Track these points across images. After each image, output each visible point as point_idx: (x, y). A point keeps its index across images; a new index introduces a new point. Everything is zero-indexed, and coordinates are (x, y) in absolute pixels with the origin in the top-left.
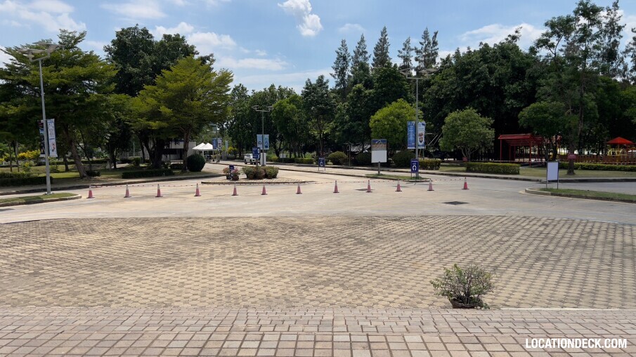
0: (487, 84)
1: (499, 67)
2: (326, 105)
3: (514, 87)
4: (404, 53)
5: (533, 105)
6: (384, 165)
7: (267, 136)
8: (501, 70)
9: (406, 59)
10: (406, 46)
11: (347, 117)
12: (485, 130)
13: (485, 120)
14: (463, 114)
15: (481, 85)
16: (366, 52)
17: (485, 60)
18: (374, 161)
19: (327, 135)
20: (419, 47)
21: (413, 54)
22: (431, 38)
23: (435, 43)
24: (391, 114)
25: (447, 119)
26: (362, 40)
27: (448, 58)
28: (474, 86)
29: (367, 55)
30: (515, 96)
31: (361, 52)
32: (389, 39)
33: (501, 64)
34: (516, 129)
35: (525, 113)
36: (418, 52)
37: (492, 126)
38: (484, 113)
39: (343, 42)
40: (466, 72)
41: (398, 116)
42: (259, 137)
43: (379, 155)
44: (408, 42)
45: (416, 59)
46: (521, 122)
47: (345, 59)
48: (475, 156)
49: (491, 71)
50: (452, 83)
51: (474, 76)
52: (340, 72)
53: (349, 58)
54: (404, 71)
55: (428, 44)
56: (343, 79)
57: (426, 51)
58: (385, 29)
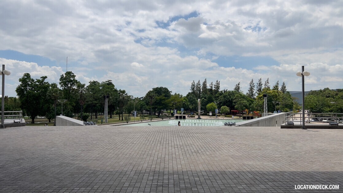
0: (229, 100)
4: (211, 86)
6: (211, 116)
7: (183, 109)
9: (211, 87)
10: (212, 84)
12: (228, 110)
13: (228, 108)
14: (224, 107)
15: (228, 100)
17: (229, 95)
20: (215, 84)
21: (213, 86)
22: (218, 82)
23: (219, 84)
24: (211, 105)
25: (222, 108)
26: (199, 81)
27: (222, 91)
29: (201, 85)
31: (198, 84)
33: (232, 96)
34: (234, 109)
35: (236, 106)
36: (214, 85)
38: (228, 106)
39: (194, 81)
40: (225, 97)
42: (181, 109)
43: (211, 114)
44: (212, 83)
45: (214, 87)
46: (235, 108)
47: (194, 85)
48: (227, 114)
49: (230, 97)
50: (223, 99)
51: (227, 98)
52: (193, 89)
53: (195, 85)
54: (211, 90)
55: (217, 84)
56: (194, 91)
57: (217, 85)
58: (206, 79)
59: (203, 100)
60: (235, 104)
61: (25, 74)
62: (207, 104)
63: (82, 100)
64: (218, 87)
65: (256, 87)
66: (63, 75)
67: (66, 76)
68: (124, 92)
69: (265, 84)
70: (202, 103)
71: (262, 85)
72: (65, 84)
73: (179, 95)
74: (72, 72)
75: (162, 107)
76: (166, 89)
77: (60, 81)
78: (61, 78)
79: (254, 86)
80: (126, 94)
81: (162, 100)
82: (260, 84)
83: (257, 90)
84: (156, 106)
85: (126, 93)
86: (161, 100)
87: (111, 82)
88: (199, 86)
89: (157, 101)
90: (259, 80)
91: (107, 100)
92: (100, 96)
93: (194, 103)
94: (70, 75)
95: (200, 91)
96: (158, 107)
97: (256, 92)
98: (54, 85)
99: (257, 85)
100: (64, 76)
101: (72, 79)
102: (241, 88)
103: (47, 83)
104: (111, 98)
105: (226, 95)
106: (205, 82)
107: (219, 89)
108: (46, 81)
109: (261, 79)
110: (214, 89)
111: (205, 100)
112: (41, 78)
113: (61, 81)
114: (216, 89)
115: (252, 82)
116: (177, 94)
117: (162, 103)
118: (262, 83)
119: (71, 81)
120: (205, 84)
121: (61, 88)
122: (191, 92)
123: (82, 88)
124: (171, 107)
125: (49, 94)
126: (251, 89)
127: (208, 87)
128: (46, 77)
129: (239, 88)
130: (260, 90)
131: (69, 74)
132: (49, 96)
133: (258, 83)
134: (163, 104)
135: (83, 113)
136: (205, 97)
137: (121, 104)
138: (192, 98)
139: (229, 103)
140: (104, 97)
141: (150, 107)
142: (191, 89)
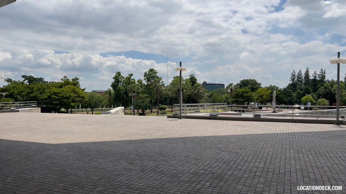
2: (290, 94)
4: (314, 75)
6: (303, 109)
9: (315, 77)
11: (296, 98)
13: (327, 101)
15: (329, 92)
16: (302, 74)
18: (301, 109)
19: (289, 100)
20: (319, 73)
22: (323, 71)
23: (325, 73)
24: (307, 98)
26: (300, 71)
29: (302, 75)
31: (300, 74)
32: (309, 71)
36: (318, 75)
37: (329, 102)
38: (327, 99)
39: (294, 71)
41: (308, 99)
44: (316, 72)
45: (319, 77)
47: (294, 76)
52: (293, 80)
53: (296, 76)
54: (315, 80)
55: (323, 73)
56: (294, 82)
57: (322, 75)
58: (308, 68)
59: (299, 92)
61: (117, 73)
62: (302, 97)
63: (158, 93)
64: (323, 77)
66: (146, 72)
67: (149, 73)
72: (149, 80)
73: (274, 86)
74: (154, 69)
75: (244, 100)
76: (254, 81)
78: (145, 74)
81: (245, 92)
84: (237, 99)
86: (243, 92)
87: (194, 76)
88: (300, 76)
89: (238, 94)
92: (176, 89)
93: (289, 95)
94: (152, 72)
95: (301, 82)
96: (240, 100)
98: (140, 82)
100: (147, 73)
101: (154, 75)
103: (134, 79)
104: (185, 91)
106: (307, 71)
107: (324, 78)
108: (132, 78)
110: (318, 79)
111: (301, 92)
112: (129, 75)
113: (145, 78)
114: (320, 79)
116: (272, 85)
119: (153, 77)
120: (307, 74)
121: (146, 84)
122: (291, 83)
127: (311, 78)
128: (132, 75)
131: (151, 70)
134: (246, 97)
135: (161, 105)
136: (302, 89)
142: (290, 80)
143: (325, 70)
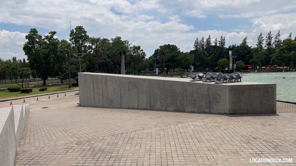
0: (242, 55)
1: (244, 51)
3: (248, 55)
5: (252, 59)
8: (245, 52)
9: (216, 43)
10: (216, 40)
12: (243, 65)
13: (243, 63)
14: (240, 61)
20: (220, 40)
21: (218, 42)
22: (223, 38)
23: (224, 40)
24: (222, 61)
26: (203, 38)
28: (240, 55)
29: (204, 42)
30: (248, 57)
31: (202, 41)
33: (245, 50)
34: (249, 64)
35: (250, 61)
36: (219, 41)
37: (245, 64)
38: (243, 61)
39: (197, 38)
44: (217, 39)
45: (219, 44)
47: (197, 43)
48: (242, 69)
51: (239, 53)
52: (196, 46)
53: (199, 43)
54: (215, 46)
56: (197, 49)
57: (222, 41)
58: (210, 35)
59: (213, 56)
60: (248, 59)
62: (218, 60)
63: (98, 57)
65: (265, 41)
66: (73, 30)
68: (139, 48)
69: (276, 37)
70: (212, 59)
71: (271, 38)
74: (83, 27)
77: (71, 36)
78: (71, 33)
79: (262, 40)
80: (142, 50)
81: (175, 57)
82: (270, 38)
83: (266, 44)
84: (168, 63)
85: (140, 50)
86: (173, 56)
88: (202, 43)
89: (170, 58)
90: (269, 33)
91: (123, 57)
92: (116, 52)
94: (81, 30)
96: (172, 64)
97: (265, 46)
99: (266, 39)
100: (75, 31)
101: (83, 34)
102: (248, 43)
103: (56, 39)
105: (238, 50)
106: (209, 38)
107: (224, 44)
109: (270, 32)
110: (218, 45)
112: (50, 33)
113: (71, 38)
114: (221, 45)
115: (261, 35)
117: (176, 60)
118: (271, 37)
119: (83, 37)
120: (208, 41)
123: (96, 43)
124: (183, 65)
125: (61, 50)
126: (260, 43)
127: (213, 44)
128: (54, 33)
129: (246, 43)
130: (269, 44)
131: (79, 29)
132: (61, 52)
133: (268, 36)
136: (215, 53)
137: (137, 62)
138: (200, 55)
139: (242, 58)
140: (121, 53)
141: (162, 65)
142: (194, 46)
143: (225, 37)
